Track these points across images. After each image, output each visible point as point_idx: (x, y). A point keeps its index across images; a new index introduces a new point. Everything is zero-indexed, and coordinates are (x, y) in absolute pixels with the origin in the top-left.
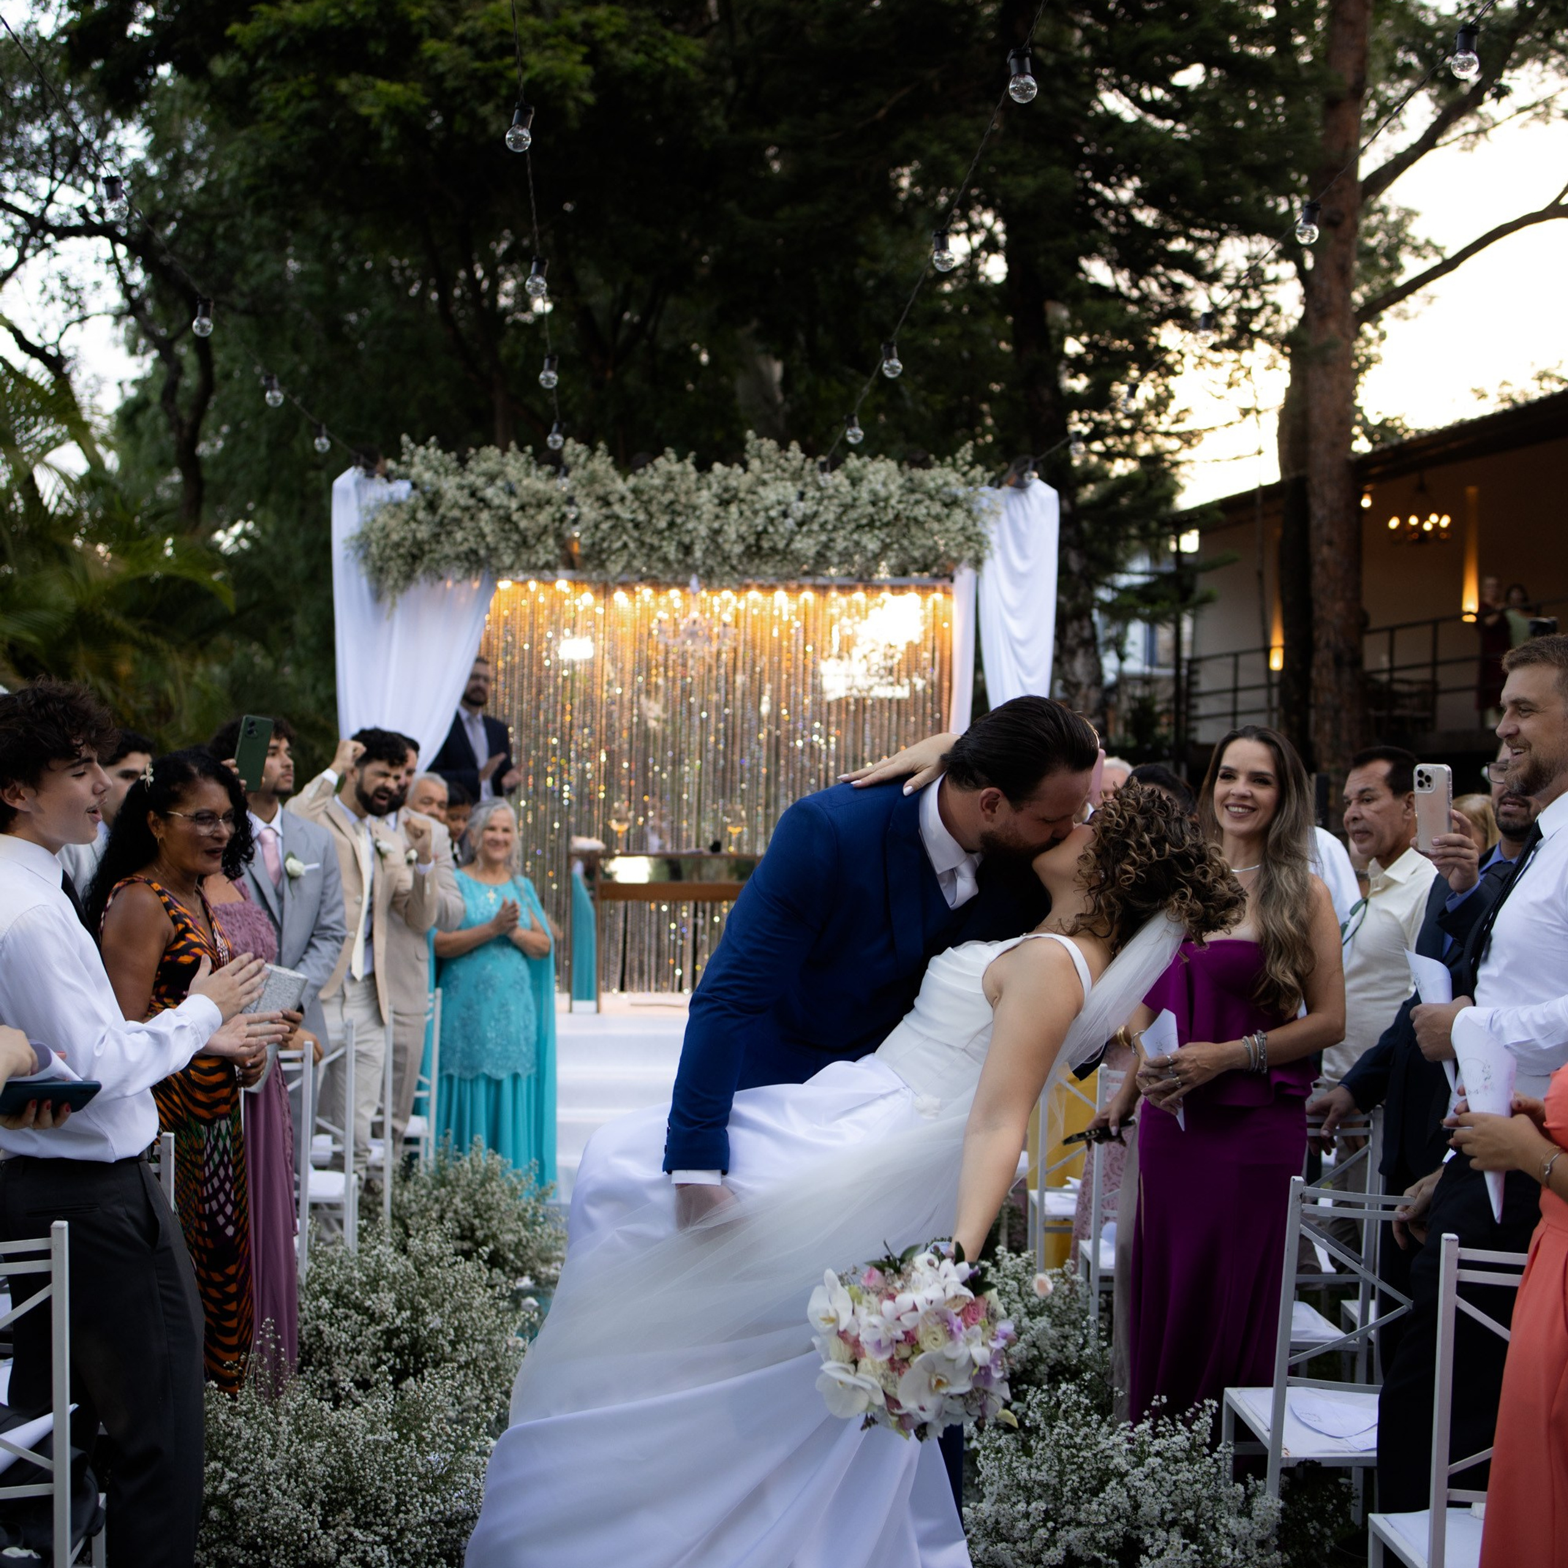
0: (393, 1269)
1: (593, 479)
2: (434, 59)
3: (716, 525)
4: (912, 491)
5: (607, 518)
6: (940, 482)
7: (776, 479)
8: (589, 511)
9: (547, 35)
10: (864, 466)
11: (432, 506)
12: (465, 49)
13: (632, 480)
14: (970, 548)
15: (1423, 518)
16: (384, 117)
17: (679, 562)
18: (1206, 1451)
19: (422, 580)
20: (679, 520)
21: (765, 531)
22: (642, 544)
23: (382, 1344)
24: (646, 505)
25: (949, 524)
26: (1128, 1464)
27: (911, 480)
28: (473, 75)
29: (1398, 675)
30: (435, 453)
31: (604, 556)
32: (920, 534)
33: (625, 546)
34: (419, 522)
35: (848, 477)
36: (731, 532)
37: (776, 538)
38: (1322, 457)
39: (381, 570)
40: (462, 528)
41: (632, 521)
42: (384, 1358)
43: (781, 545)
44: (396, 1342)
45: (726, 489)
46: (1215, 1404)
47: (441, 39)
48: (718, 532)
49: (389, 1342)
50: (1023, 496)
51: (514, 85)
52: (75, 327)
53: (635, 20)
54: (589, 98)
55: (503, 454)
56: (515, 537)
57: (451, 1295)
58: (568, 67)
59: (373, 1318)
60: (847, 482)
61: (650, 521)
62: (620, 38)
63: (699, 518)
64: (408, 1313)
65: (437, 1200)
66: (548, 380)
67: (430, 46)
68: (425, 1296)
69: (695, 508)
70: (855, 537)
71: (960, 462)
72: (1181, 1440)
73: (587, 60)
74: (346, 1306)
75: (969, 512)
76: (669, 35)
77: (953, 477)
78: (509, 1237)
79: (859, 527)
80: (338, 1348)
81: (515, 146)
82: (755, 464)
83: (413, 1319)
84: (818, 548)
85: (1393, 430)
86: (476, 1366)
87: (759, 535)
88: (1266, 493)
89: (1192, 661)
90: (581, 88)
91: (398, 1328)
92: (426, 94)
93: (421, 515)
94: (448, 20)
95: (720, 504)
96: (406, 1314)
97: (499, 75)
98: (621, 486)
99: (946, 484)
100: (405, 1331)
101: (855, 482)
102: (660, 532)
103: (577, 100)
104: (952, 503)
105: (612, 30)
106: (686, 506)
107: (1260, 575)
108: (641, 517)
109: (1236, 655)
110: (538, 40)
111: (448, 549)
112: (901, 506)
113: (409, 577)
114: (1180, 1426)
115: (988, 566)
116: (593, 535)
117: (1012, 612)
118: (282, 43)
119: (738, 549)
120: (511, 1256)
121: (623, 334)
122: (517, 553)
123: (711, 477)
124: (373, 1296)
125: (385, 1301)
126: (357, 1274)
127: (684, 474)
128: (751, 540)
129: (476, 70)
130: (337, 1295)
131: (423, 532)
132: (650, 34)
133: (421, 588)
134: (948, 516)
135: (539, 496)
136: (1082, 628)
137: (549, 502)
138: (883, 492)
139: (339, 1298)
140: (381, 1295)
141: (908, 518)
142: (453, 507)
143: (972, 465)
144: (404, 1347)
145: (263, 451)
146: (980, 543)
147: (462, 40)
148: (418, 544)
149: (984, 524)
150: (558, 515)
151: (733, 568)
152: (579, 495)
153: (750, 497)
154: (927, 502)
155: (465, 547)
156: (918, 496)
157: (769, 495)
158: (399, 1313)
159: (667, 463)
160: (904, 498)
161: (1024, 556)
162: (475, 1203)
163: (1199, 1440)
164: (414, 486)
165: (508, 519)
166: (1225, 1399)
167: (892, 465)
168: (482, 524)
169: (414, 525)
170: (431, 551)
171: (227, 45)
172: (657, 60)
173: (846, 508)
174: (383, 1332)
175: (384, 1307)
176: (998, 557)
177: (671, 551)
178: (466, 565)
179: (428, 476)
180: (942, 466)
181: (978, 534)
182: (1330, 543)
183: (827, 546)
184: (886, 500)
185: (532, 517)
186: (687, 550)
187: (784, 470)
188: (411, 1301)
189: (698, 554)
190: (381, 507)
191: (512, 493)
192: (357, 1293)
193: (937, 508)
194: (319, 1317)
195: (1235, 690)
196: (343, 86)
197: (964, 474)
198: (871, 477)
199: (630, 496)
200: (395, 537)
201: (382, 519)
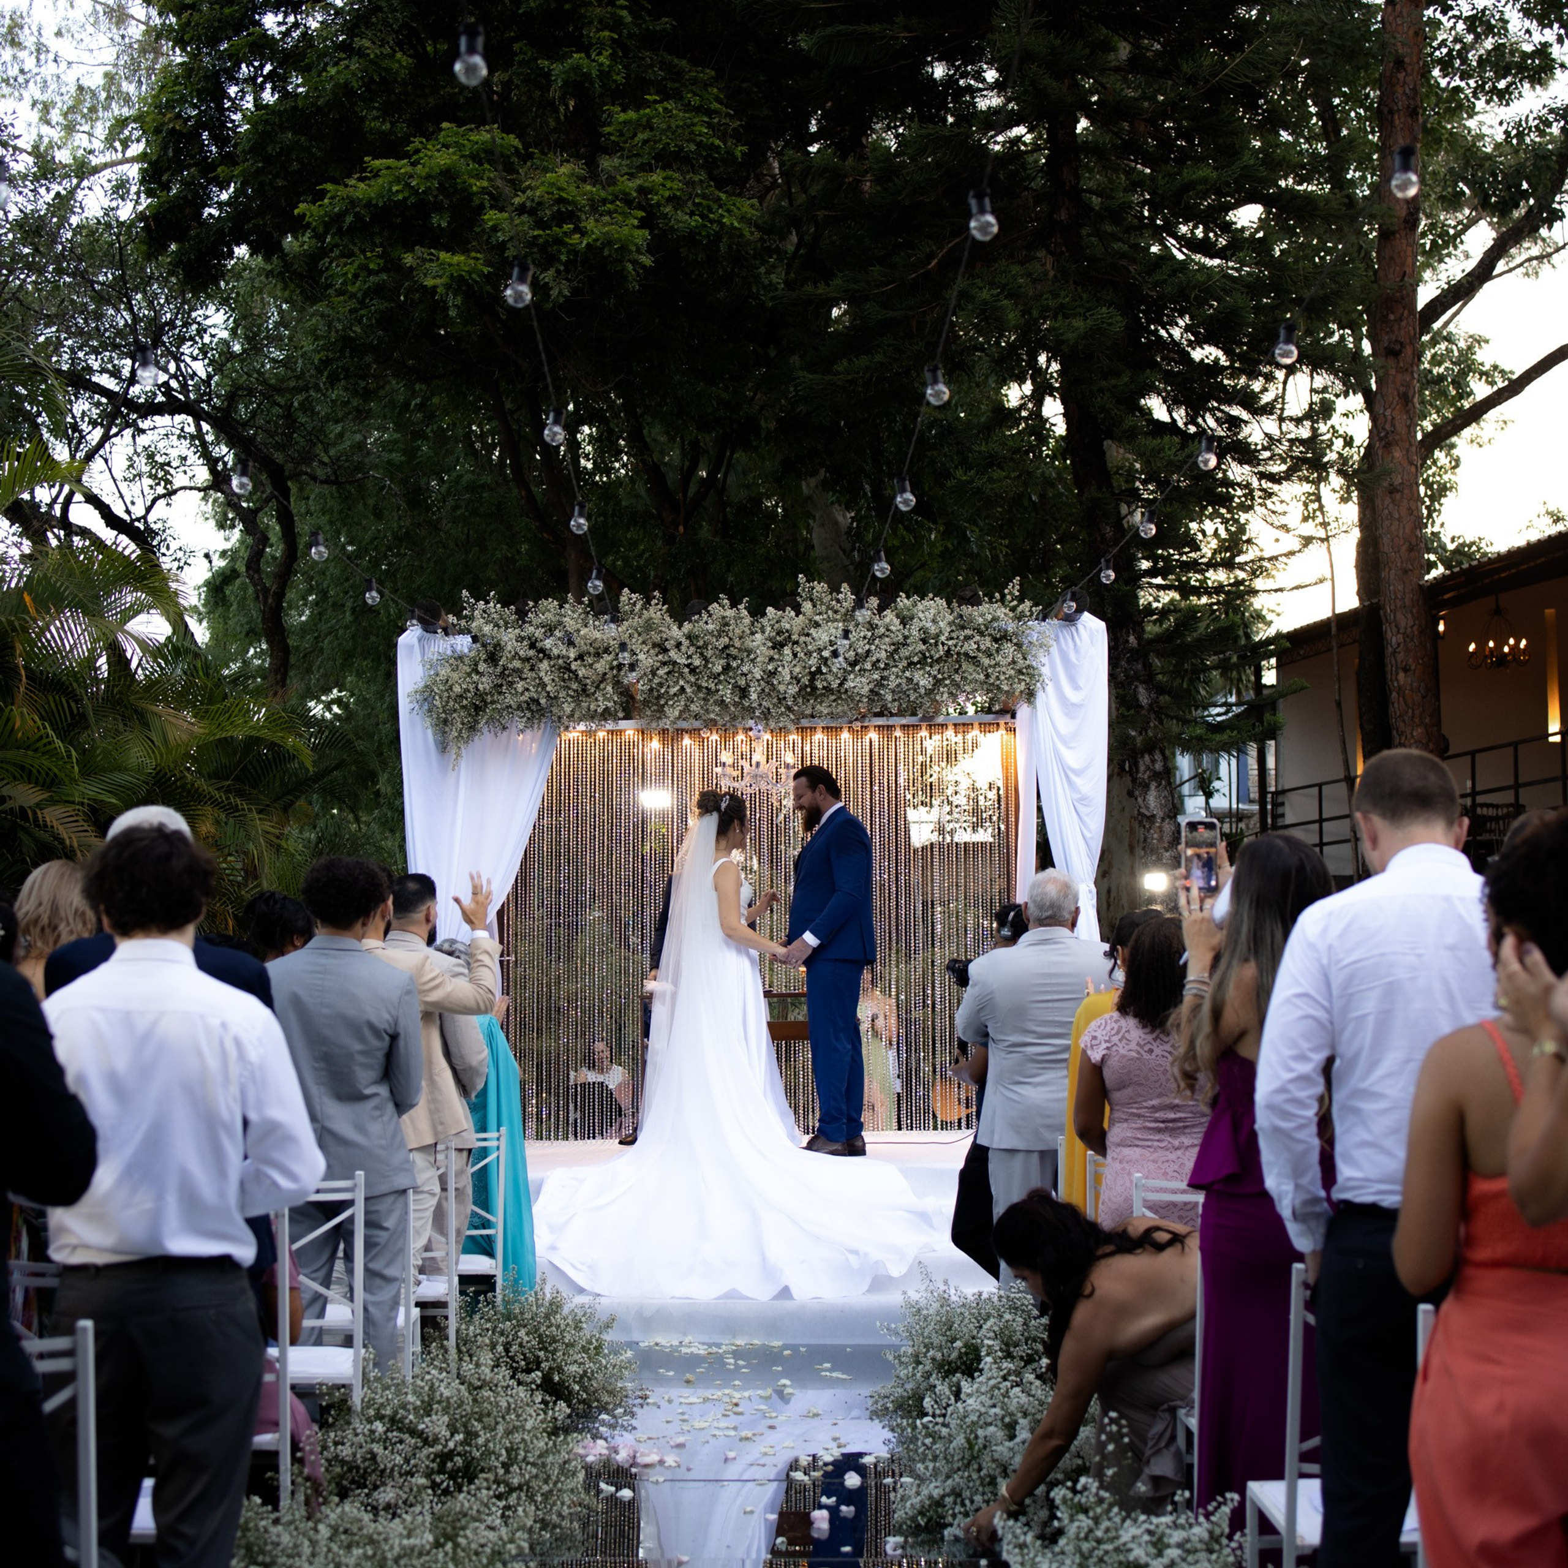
0: (447, 1393)
1: (649, 626)
2: (495, 229)
3: (770, 667)
4: (963, 628)
5: (664, 664)
6: (989, 617)
7: (828, 620)
8: (646, 659)
9: (604, 201)
10: (915, 605)
11: (493, 658)
12: (525, 218)
13: (687, 627)
14: (1020, 681)
15: (1501, 642)
16: (448, 287)
17: (736, 704)
18: (1225, 1541)
19: (485, 730)
20: (734, 664)
21: (819, 671)
22: (699, 688)
23: (435, 1466)
24: (701, 650)
25: (999, 658)
26: (1147, 1555)
27: (961, 616)
28: (533, 243)
29: (1480, 799)
30: (494, 607)
31: (662, 702)
32: (971, 668)
33: (683, 689)
34: (481, 674)
35: (898, 616)
36: (785, 674)
37: (830, 678)
38: (1394, 585)
39: (445, 722)
40: (521, 679)
41: (688, 666)
42: (438, 1480)
43: (835, 685)
44: (449, 1465)
45: (779, 633)
46: (1236, 1497)
47: (502, 210)
48: (773, 673)
49: (442, 1465)
50: (1073, 629)
51: (573, 251)
52: (161, 503)
53: (690, 183)
54: (647, 260)
55: (561, 607)
56: (575, 686)
57: (503, 1418)
58: (626, 230)
59: (427, 1441)
60: (897, 622)
61: (705, 666)
62: (675, 201)
63: (752, 661)
64: (461, 1436)
65: (502, 1334)
66: (579, 526)
67: (491, 217)
68: (479, 1420)
69: (749, 652)
70: (907, 674)
71: (1009, 597)
72: (1200, 1531)
73: (643, 224)
74: (400, 1430)
75: (1019, 645)
76: (723, 196)
77: (1001, 612)
78: (574, 1368)
79: (911, 664)
80: (392, 1470)
81: (516, 301)
82: (807, 606)
83: (465, 1442)
84: (871, 686)
85: (1470, 556)
86: (529, 1488)
87: (813, 676)
88: (1342, 622)
89: (1276, 794)
90: (638, 251)
91: (452, 1451)
92: (488, 263)
93: (482, 667)
94: (508, 190)
95: (773, 648)
96: (460, 1437)
97: (558, 241)
98: (676, 633)
99: (995, 619)
100: (459, 1454)
101: (904, 621)
102: (716, 676)
103: (635, 262)
104: (1002, 638)
105: (667, 194)
106: (740, 650)
107: (1339, 704)
108: (697, 662)
109: (1320, 786)
110: (595, 206)
111: (509, 700)
112: (950, 643)
113: (473, 728)
114: (1202, 1519)
115: (1040, 697)
116: (650, 680)
117: (1065, 743)
118: (349, 219)
119: (793, 690)
120: (577, 1387)
121: (692, 490)
122: (577, 701)
123: (764, 621)
124: (427, 1420)
125: (437, 1424)
126: (411, 1398)
127: (738, 618)
128: (805, 681)
129: (535, 237)
130: (393, 1420)
131: (485, 684)
132: (704, 196)
133: (485, 739)
134: (998, 650)
135: (596, 645)
136: (1153, 761)
137: (606, 650)
138: (933, 630)
139: (394, 1422)
140: (434, 1417)
141: (958, 654)
142: (514, 658)
143: (1021, 600)
144: (459, 1470)
145: (348, 617)
146: (1032, 676)
147: (521, 210)
148: (480, 695)
149: (1035, 656)
150: (615, 663)
151: (789, 708)
152: (635, 644)
153: (803, 639)
154: (977, 638)
155: (526, 697)
156: (968, 632)
157: (822, 636)
158: (452, 1435)
159: (721, 609)
160: (954, 635)
161: (1077, 688)
162: (540, 1336)
163: (1217, 1531)
164: (475, 639)
165: (567, 668)
166: (1248, 1493)
167: (941, 602)
168: (542, 674)
169: (475, 677)
170: (493, 702)
171: (297, 225)
172: (712, 221)
173: (897, 646)
174: (436, 1455)
175: (437, 1430)
176: (1050, 688)
177: (727, 693)
178: (529, 715)
179: (487, 629)
180: (991, 602)
181: (1029, 667)
182: (1406, 670)
183: (880, 684)
184: (937, 636)
185: (591, 665)
186: (744, 692)
187: (836, 612)
188: (465, 1425)
189: (754, 696)
190: (444, 660)
191: (571, 643)
192: (411, 1417)
193: (987, 643)
194: (373, 1441)
195: (1321, 821)
196: (409, 259)
197: (1013, 609)
198: (921, 615)
199: (686, 643)
200: (457, 689)
201: (444, 672)
